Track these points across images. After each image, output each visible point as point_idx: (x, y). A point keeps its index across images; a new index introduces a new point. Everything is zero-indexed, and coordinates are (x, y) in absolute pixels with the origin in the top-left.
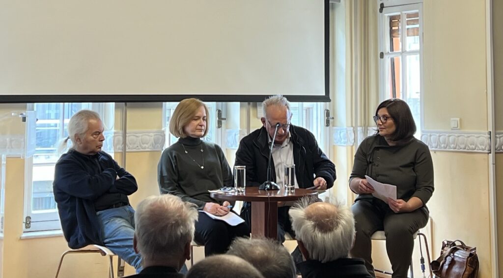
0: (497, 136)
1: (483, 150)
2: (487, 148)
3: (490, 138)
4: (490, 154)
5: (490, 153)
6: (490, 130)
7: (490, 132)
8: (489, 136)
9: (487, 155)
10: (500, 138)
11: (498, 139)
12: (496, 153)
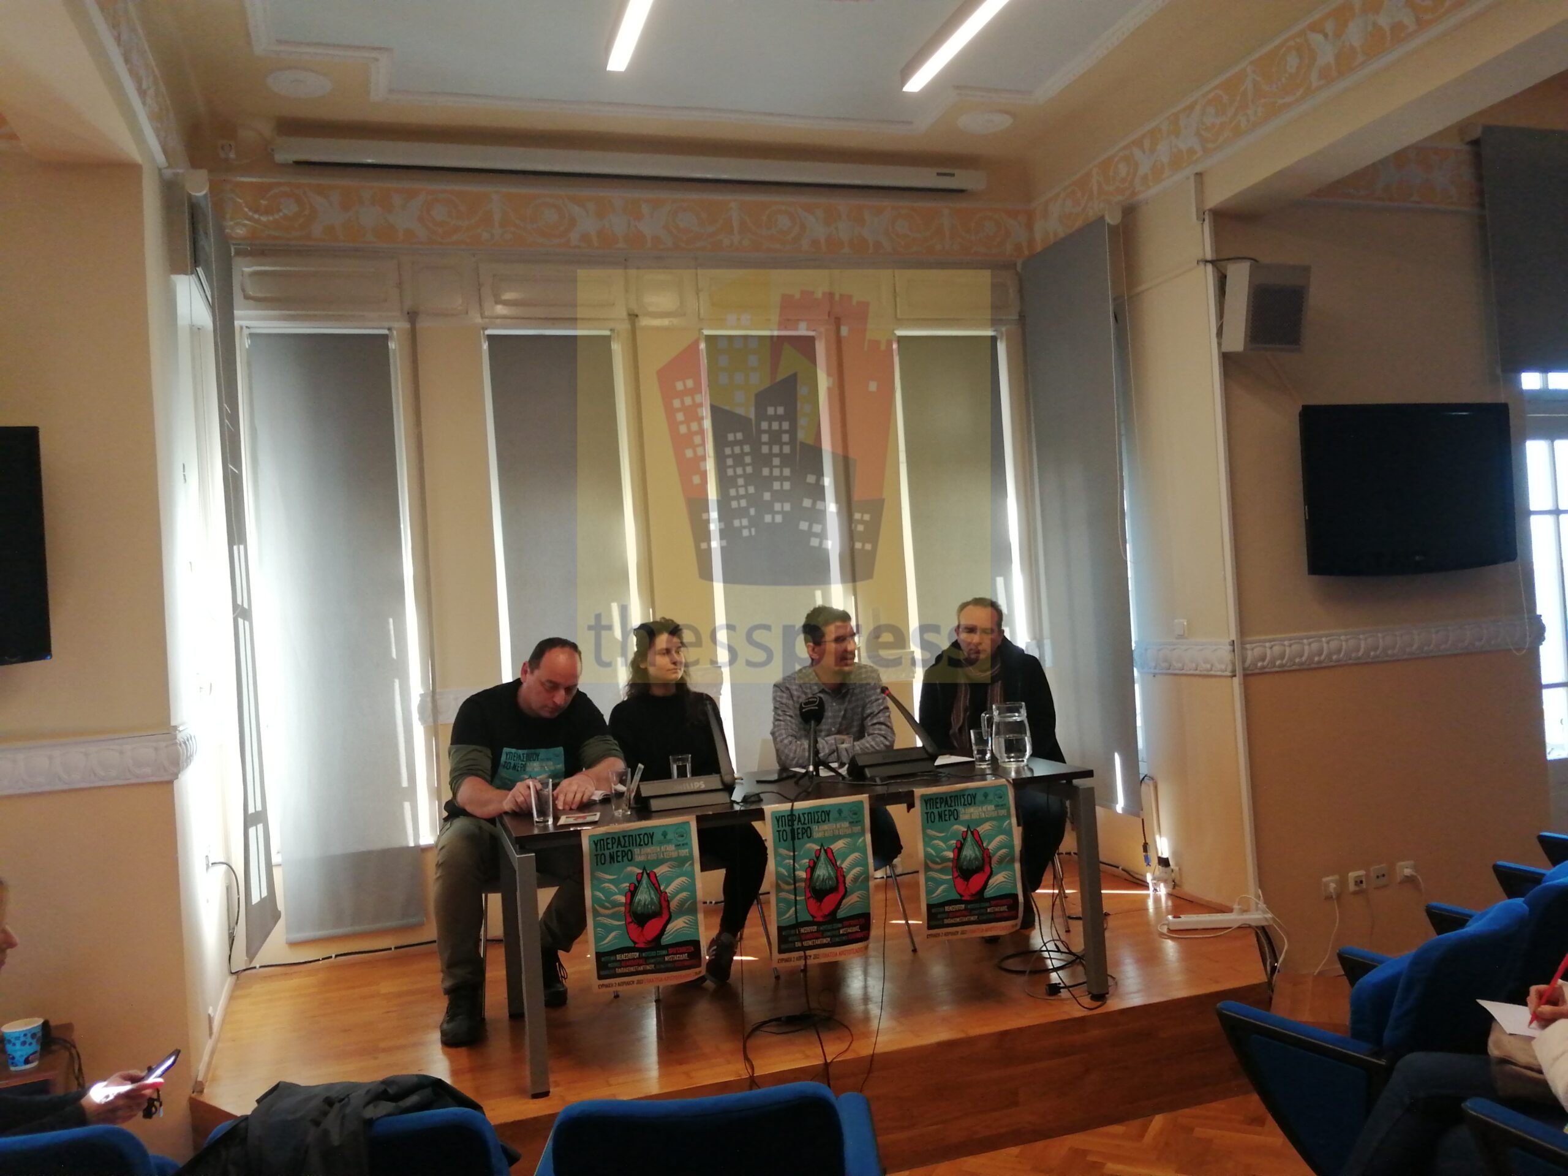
0: (1248, 646)
1: (1223, 672)
2: (1230, 668)
3: (1234, 651)
4: (1234, 678)
5: (1235, 676)
6: (1233, 637)
7: (1233, 641)
8: (1230, 648)
9: (1230, 679)
10: (1253, 649)
11: (1249, 653)
12: (1246, 676)
